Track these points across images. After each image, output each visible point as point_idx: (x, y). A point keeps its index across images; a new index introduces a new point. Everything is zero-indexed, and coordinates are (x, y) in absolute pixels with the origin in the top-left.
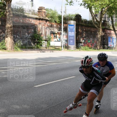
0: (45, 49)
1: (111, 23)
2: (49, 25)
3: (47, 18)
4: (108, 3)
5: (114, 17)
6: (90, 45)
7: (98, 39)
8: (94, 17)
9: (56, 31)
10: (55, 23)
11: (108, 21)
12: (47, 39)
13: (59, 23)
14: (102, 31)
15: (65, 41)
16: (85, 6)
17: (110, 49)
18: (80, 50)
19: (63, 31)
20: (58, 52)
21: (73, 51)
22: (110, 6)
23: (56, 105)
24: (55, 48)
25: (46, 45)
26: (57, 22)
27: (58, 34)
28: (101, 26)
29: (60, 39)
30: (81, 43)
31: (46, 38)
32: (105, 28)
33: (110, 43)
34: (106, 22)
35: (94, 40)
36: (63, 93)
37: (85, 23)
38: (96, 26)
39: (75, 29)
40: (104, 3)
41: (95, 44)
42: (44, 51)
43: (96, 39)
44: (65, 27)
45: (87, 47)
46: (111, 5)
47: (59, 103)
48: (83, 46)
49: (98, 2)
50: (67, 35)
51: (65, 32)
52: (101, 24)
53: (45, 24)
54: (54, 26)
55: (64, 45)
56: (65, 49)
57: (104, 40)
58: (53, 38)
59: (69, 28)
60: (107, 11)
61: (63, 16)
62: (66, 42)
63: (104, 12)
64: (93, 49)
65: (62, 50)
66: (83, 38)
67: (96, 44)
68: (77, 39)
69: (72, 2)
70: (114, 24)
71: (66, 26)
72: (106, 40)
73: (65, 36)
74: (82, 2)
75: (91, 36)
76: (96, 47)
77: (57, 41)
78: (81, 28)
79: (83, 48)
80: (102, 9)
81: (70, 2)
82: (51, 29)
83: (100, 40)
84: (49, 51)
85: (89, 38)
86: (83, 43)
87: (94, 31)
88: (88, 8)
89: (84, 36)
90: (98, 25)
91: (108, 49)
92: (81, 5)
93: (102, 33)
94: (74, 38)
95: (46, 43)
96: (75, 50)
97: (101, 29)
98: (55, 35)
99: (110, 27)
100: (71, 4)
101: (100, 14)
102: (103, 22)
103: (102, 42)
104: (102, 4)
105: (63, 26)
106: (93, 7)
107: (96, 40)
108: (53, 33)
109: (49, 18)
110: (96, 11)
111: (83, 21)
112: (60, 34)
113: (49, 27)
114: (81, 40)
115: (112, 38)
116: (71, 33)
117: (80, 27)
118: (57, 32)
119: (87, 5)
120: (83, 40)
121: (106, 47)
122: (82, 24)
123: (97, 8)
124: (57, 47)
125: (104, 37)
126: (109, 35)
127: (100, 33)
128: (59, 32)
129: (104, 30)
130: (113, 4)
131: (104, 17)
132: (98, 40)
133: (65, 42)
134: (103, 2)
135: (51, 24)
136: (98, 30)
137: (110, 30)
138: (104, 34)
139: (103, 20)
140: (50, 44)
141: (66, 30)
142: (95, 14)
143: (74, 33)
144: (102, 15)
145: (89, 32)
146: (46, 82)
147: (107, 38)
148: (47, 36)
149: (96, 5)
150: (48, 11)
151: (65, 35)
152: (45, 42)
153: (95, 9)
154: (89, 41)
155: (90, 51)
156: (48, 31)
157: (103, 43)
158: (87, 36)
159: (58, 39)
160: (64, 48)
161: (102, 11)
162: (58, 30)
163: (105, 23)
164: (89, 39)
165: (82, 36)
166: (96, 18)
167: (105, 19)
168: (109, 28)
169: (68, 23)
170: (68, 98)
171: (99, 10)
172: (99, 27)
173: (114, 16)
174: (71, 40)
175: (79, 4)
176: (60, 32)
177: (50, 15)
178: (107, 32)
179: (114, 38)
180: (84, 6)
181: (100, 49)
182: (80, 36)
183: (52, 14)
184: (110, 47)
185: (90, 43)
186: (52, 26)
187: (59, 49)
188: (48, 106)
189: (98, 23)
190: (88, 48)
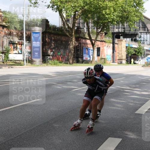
0: (2, 64)
1: (87, 30)
2: (7, 32)
3: (4, 24)
4: (82, 4)
5: (90, 23)
6: (60, 58)
7: (71, 50)
8: (65, 22)
9: (16, 40)
10: (15, 30)
11: (83, 27)
12: (4, 52)
13: (20, 29)
14: (75, 41)
15: (28, 53)
16: (54, 8)
17: (85, 63)
18: (47, 65)
19: (26, 41)
20: (19, 67)
21: (38, 66)
22: (85, 9)
23: (15, 137)
24: (15, 63)
25: (3, 58)
26: (18, 28)
27: (19, 44)
28: (73, 34)
29: (21, 51)
30: (49, 55)
31: (3, 49)
32: (79, 36)
33: (85, 55)
34: (80, 29)
35: (66, 52)
36: (25, 121)
37: (53, 30)
38: (68, 34)
39: (40, 38)
40: (77, 5)
41: (66, 56)
42: (1, 67)
43: (67, 50)
44: (28, 35)
45: (56, 61)
46: (86, 7)
47: (20, 134)
48: (51, 59)
49: (69, 3)
50: (30, 46)
51: (28, 42)
52: (74, 32)
53: (2, 31)
54: (13, 34)
55: (26, 59)
56: (28, 64)
57: (78, 52)
58: (13, 50)
59: (34, 37)
60: (82, 15)
61: (25, 21)
62: (30, 55)
63: (77, 17)
64: (64, 63)
65: (24, 64)
66: (52, 50)
67: (68, 57)
68: (44, 50)
69: (37, 3)
70: (90, 32)
71: (29, 33)
72: (80, 52)
73: (28, 47)
74: (49, 3)
75: (62, 46)
76: (68, 60)
77: (17, 53)
78: (49, 36)
79: (52, 62)
80: (75, 12)
81: (34, 3)
82: (9, 38)
83: (73, 52)
84: (8, 67)
85: (58, 50)
86: (51, 56)
87: (65, 40)
88: (58, 12)
89: (52, 47)
90: (70, 32)
91: (83, 63)
92: (48, 7)
93: (76, 43)
94: (40, 50)
95: (3, 56)
96: (40, 65)
97: (74, 38)
98: (15, 45)
99: (85, 35)
100: (35, 5)
101: (73, 19)
102: (77, 28)
103: (75, 54)
104: (75, 6)
105: (26, 34)
106: (63, 9)
107: (68, 52)
108: (12, 43)
109: (7, 23)
110: (67, 15)
111: (51, 27)
112: (21, 44)
113: (6, 35)
114: (49, 52)
115: (87, 49)
116: (36, 43)
117: (47, 36)
118: (18, 42)
119: (56, 6)
120: (51, 52)
121: (81, 60)
122: (50, 31)
123: (69, 11)
124: (18, 62)
125: (78, 49)
126: (84, 45)
127: (73, 43)
128: (20, 42)
129: (77, 39)
130: (88, 6)
131: (78, 23)
132: (70, 52)
133: (28, 55)
134: (76, 3)
135: (9, 32)
136: (70, 39)
137: (86, 39)
138: (78, 44)
139: (76, 26)
140: (8, 58)
141: (29, 39)
142: (66, 19)
143: (39, 43)
144: (75, 20)
145: (59, 42)
146: (2, 107)
147: (82, 49)
148: (5, 47)
149: (67, 7)
150: (6, 14)
151: (27, 45)
152: (1, 55)
153: (66, 12)
154: (59, 54)
155: (61, 65)
156: (6, 41)
157: (77, 55)
158: (57, 47)
159: (19, 50)
160: (26, 63)
161: (75, 15)
162: (19, 40)
163: (79, 31)
164: (60, 50)
165: (50, 47)
166: (68, 23)
167: (78, 26)
168: (84, 37)
169: (32, 30)
170: (31, 128)
171: (71, 13)
172: (72, 36)
173: (90, 21)
174: (37, 51)
175: (45, 6)
176: (22, 42)
177: (8, 20)
178: (81, 42)
179: (91, 49)
180: (52, 8)
181: (73, 63)
182: (47, 47)
183: (11, 18)
184: (85, 61)
185: (60, 56)
186: (11, 34)
187: (20, 63)
188: (4, 138)
189: (70, 30)
190: (58, 62)
